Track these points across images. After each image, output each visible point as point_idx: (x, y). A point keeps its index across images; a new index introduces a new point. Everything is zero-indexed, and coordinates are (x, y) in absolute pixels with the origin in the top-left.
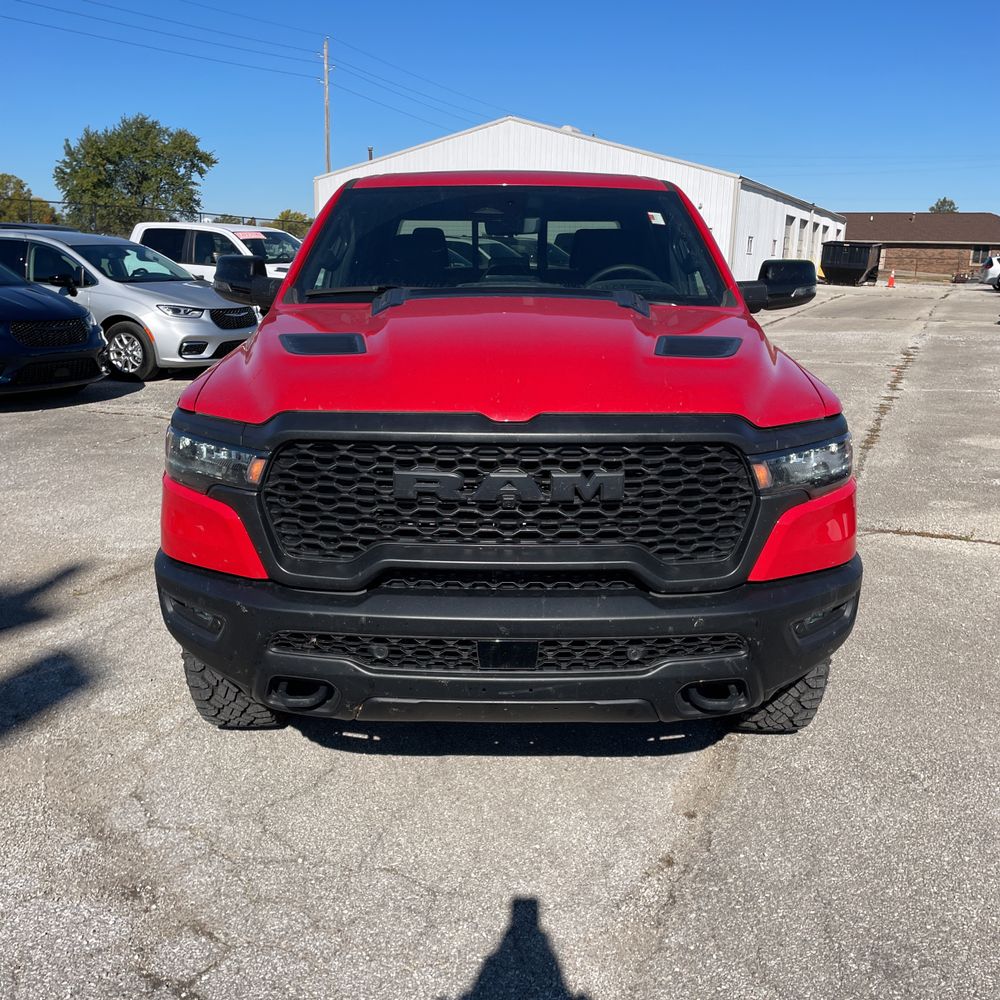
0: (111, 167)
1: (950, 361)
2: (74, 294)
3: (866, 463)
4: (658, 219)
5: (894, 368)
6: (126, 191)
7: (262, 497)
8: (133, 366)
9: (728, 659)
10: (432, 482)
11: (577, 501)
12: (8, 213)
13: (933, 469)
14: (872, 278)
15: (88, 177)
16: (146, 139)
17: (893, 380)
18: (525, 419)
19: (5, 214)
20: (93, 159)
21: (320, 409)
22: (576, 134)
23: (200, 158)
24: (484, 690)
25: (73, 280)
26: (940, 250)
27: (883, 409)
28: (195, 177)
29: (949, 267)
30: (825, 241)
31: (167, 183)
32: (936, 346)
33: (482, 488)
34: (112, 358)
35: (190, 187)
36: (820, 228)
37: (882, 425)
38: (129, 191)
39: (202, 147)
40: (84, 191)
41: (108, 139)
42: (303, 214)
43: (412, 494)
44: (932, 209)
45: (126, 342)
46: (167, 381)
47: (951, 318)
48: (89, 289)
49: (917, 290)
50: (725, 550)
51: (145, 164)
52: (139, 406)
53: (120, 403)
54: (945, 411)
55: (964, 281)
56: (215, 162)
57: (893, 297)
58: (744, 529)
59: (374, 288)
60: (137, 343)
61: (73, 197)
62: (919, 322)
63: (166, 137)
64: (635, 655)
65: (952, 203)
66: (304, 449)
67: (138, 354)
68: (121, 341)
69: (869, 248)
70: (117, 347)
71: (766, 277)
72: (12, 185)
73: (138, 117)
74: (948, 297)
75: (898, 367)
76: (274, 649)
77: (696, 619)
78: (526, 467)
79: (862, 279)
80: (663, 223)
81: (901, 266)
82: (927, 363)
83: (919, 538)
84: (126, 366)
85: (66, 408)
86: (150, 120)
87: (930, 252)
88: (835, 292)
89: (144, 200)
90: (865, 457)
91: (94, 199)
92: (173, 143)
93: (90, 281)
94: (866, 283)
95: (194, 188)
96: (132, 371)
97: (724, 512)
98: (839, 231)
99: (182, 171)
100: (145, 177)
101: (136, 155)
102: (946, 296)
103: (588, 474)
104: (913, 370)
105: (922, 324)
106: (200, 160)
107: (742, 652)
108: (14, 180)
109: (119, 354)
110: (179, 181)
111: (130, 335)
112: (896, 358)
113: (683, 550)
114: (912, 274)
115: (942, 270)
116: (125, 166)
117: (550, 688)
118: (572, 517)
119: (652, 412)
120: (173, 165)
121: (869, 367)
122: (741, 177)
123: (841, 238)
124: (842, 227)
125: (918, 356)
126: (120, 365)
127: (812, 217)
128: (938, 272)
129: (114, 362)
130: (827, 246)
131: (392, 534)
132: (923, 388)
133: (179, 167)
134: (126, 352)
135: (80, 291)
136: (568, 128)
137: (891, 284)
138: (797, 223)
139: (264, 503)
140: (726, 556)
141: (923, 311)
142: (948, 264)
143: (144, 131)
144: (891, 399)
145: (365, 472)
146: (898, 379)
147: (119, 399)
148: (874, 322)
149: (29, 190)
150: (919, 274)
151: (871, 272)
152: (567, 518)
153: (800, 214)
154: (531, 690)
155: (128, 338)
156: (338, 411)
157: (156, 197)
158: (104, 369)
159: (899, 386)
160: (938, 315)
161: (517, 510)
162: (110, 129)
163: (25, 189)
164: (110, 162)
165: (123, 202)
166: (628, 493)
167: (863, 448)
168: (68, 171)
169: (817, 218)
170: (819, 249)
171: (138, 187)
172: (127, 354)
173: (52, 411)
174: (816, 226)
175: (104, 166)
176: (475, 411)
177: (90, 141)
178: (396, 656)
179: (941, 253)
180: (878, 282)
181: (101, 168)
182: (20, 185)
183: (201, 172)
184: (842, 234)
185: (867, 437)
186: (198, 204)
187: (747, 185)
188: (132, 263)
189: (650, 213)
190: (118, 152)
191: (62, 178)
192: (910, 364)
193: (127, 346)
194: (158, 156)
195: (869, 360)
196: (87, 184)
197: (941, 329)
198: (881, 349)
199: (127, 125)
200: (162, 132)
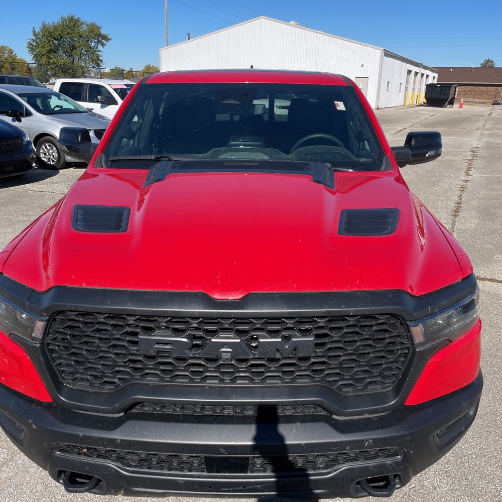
0: (57, 42)
1: (497, 156)
2: (20, 121)
3: (455, 226)
4: (341, 106)
5: (466, 161)
6: (64, 55)
7: (45, 346)
8: (53, 161)
9: (389, 462)
10: (168, 344)
11: (278, 356)
12: (5, 66)
13: (494, 231)
14: (451, 103)
15: (44, 48)
16: (74, 27)
17: (466, 168)
18: (238, 298)
19: (3, 67)
20: (47, 38)
21: (84, 286)
22: (297, 26)
23: (102, 37)
24: (210, 487)
25: (18, 113)
26: (486, 87)
27: (463, 189)
28: (100, 47)
29: (491, 96)
30: (427, 84)
31: (86, 51)
32: (489, 146)
33: (206, 348)
34: (42, 156)
35: (98, 53)
36: (425, 76)
37: (463, 199)
38: (66, 55)
39: (103, 32)
40: (43, 55)
41: (55, 27)
42: (156, 67)
43: (153, 353)
44: (482, 64)
45: (48, 148)
46: (72, 169)
47: (495, 128)
48: (28, 118)
49: (475, 110)
50: (388, 383)
51: (74, 40)
52: (53, 186)
53: (43, 184)
54: (497, 190)
55: (498, 104)
56: (110, 40)
57: (463, 115)
58: (403, 368)
59: (153, 157)
60: (54, 148)
61: (37, 57)
62: (478, 131)
63: (85, 26)
64: (321, 463)
65: (492, 62)
66: (72, 316)
67: (56, 155)
68: (46, 147)
69: (450, 87)
70: (44, 150)
71: (411, 144)
72: (6, 52)
73: (70, 15)
74: (492, 115)
75: (469, 160)
76: (58, 453)
77: (367, 440)
78: (239, 333)
79: (446, 104)
80: (345, 110)
81: (466, 96)
82: (484, 158)
83: (490, 283)
84: (49, 161)
85: (12, 188)
86: (76, 17)
87: (481, 88)
88: (432, 111)
89: (73, 60)
90: (455, 222)
91: (48, 59)
92: (89, 29)
93: (29, 114)
94: (448, 106)
95: (100, 53)
96: (52, 163)
97: (388, 359)
98: (434, 77)
99: (93, 44)
100: (74, 48)
101: (69, 36)
102: (491, 113)
103: (287, 338)
104: (478, 162)
105: (479, 132)
106: (102, 38)
107: (399, 457)
108: (7, 49)
109: (45, 154)
110: (91, 50)
111: (50, 144)
112: (467, 154)
113: (358, 385)
114: (471, 100)
115: (487, 97)
116: (63, 42)
117: (259, 486)
118: (275, 367)
119: (336, 291)
120: (88, 41)
121: (453, 160)
122: (384, 50)
123: (435, 82)
124: (436, 75)
125: (480, 153)
126: (46, 160)
127: (420, 71)
128: (485, 99)
129: (43, 159)
130: (429, 86)
131: (141, 376)
132: (484, 174)
133: (91, 42)
134: (49, 153)
135: (23, 119)
136: (293, 23)
137: (461, 106)
138: (413, 73)
139: (46, 350)
140: (389, 387)
141: (480, 124)
142: (490, 95)
143: (72, 23)
144: (466, 181)
145: (118, 334)
146: (469, 168)
147: (43, 181)
148: (455, 131)
149: (15, 54)
150: (475, 100)
151: (451, 100)
152: (271, 368)
153: (414, 69)
154: (244, 487)
155: (49, 146)
156: (97, 288)
157: (80, 58)
158: (34, 165)
159: (471, 173)
160: (487, 126)
161: (233, 362)
162: (55, 22)
163: (14, 54)
164: (56, 39)
165: (63, 61)
166: (317, 351)
167: (453, 215)
168: (35, 44)
169: (423, 71)
170: (424, 88)
171: (70, 53)
172: (50, 155)
173: (5, 189)
174: (423, 75)
175: (52, 41)
176: (200, 291)
177: (45, 28)
178: (144, 462)
179: (487, 89)
180: (454, 104)
181: (51, 43)
182: (11, 51)
183: (103, 45)
184: (436, 79)
185: (455, 208)
186: (102, 62)
187: (387, 54)
188: (54, 102)
189: (336, 102)
190: (60, 34)
191: (31, 48)
192: (475, 158)
193: (49, 150)
194: (81, 36)
195: (453, 155)
196: (44, 51)
197: (490, 135)
198: (458, 148)
199: (64, 20)
200: (82, 23)
